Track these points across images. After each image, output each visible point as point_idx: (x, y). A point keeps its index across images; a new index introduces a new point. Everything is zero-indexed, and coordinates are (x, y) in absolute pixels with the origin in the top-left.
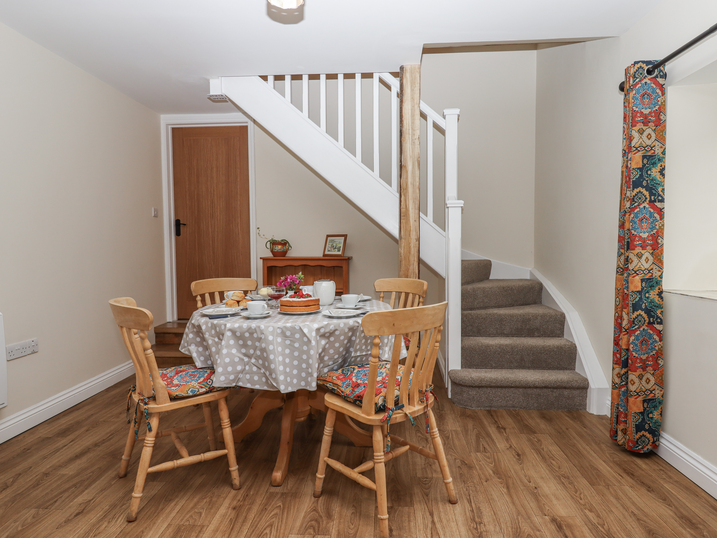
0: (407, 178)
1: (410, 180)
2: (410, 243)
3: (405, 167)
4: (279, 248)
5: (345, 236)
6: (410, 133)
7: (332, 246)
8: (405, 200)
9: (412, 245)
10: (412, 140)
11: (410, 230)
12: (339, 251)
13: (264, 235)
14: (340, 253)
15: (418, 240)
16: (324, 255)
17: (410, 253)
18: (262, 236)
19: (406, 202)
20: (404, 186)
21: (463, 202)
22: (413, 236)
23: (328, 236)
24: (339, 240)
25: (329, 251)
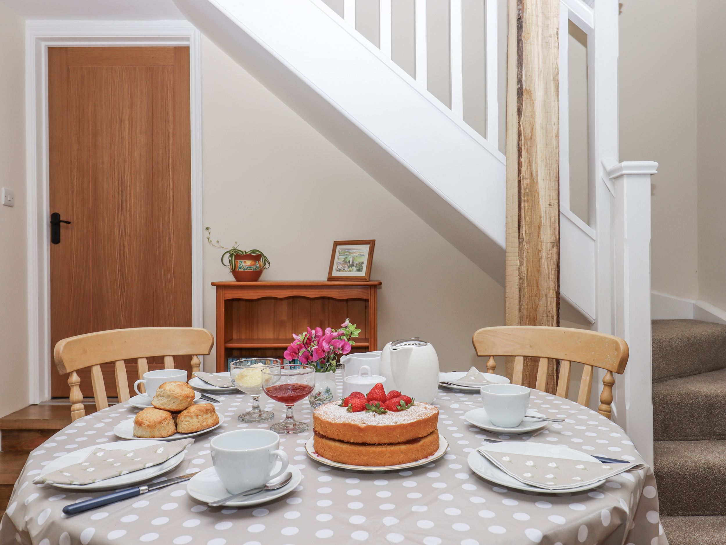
0: (533, 116)
1: (539, 121)
2: (539, 251)
3: (529, 92)
4: (246, 265)
5: (372, 243)
6: (540, 23)
7: (346, 262)
8: (530, 162)
9: (544, 255)
10: (544, 38)
11: (540, 224)
12: (360, 270)
13: (218, 242)
14: (363, 274)
15: (557, 244)
16: (330, 279)
17: (539, 271)
18: (214, 242)
19: (530, 166)
20: (526, 131)
21: (656, 164)
22: (547, 236)
23: (337, 244)
24: (359, 251)
25: (339, 270)
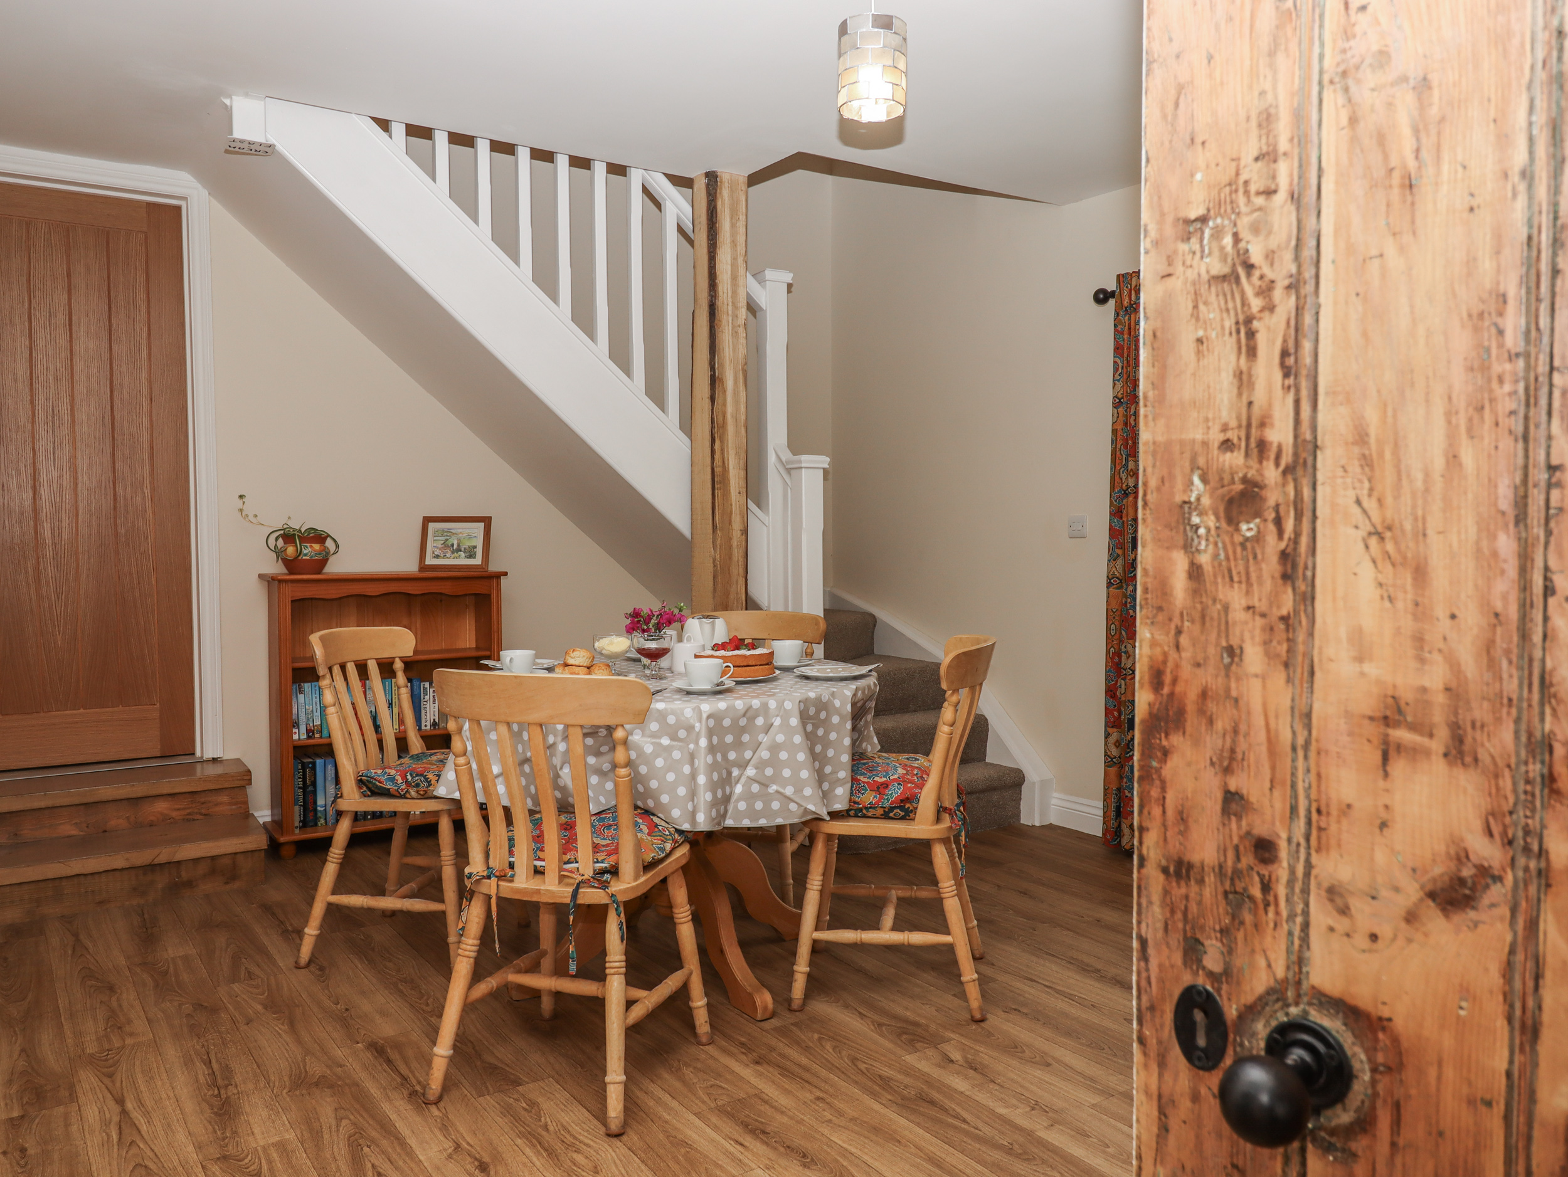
0: (724, 404)
1: (730, 409)
2: (730, 539)
3: (721, 380)
4: (310, 550)
5: (487, 521)
6: (730, 312)
7: (446, 545)
8: (722, 450)
9: (735, 543)
10: (733, 327)
11: (731, 512)
12: (471, 556)
13: (256, 516)
14: (477, 561)
15: (745, 532)
16: (423, 567)
17: (730, 558)
18: (251, 518)
19: (723, 454)
20: (719, 419)
21: (828, 459)
22: (737, 525)
23: (427, 520)
24: (467, 531)
25: (437, 557)
